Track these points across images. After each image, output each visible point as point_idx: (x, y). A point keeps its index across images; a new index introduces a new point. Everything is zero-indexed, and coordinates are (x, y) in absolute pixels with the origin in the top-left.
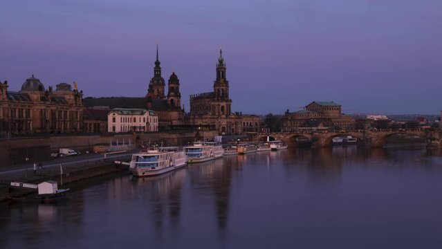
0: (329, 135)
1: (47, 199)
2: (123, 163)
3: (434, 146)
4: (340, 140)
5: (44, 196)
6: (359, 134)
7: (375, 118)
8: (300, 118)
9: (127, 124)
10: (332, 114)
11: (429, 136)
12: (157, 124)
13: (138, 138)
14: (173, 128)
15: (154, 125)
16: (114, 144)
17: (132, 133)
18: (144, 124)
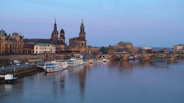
0: (128, 55)
1: (9, 82)
2: (41, 67)
3: (171, 60)
4: (132, 58)
5: (7, 80)
6: (140, 55)
7: (147, 48)
8: (115, 48)
9: (42, 50)
10: (129, 47)
11: (168, 56)
12: (55, 50)
13: (47, 56)
14: (62, 52)
15: (54, 50)
16: (37, 58)
17: (45, 54)
18: (50, 50)
